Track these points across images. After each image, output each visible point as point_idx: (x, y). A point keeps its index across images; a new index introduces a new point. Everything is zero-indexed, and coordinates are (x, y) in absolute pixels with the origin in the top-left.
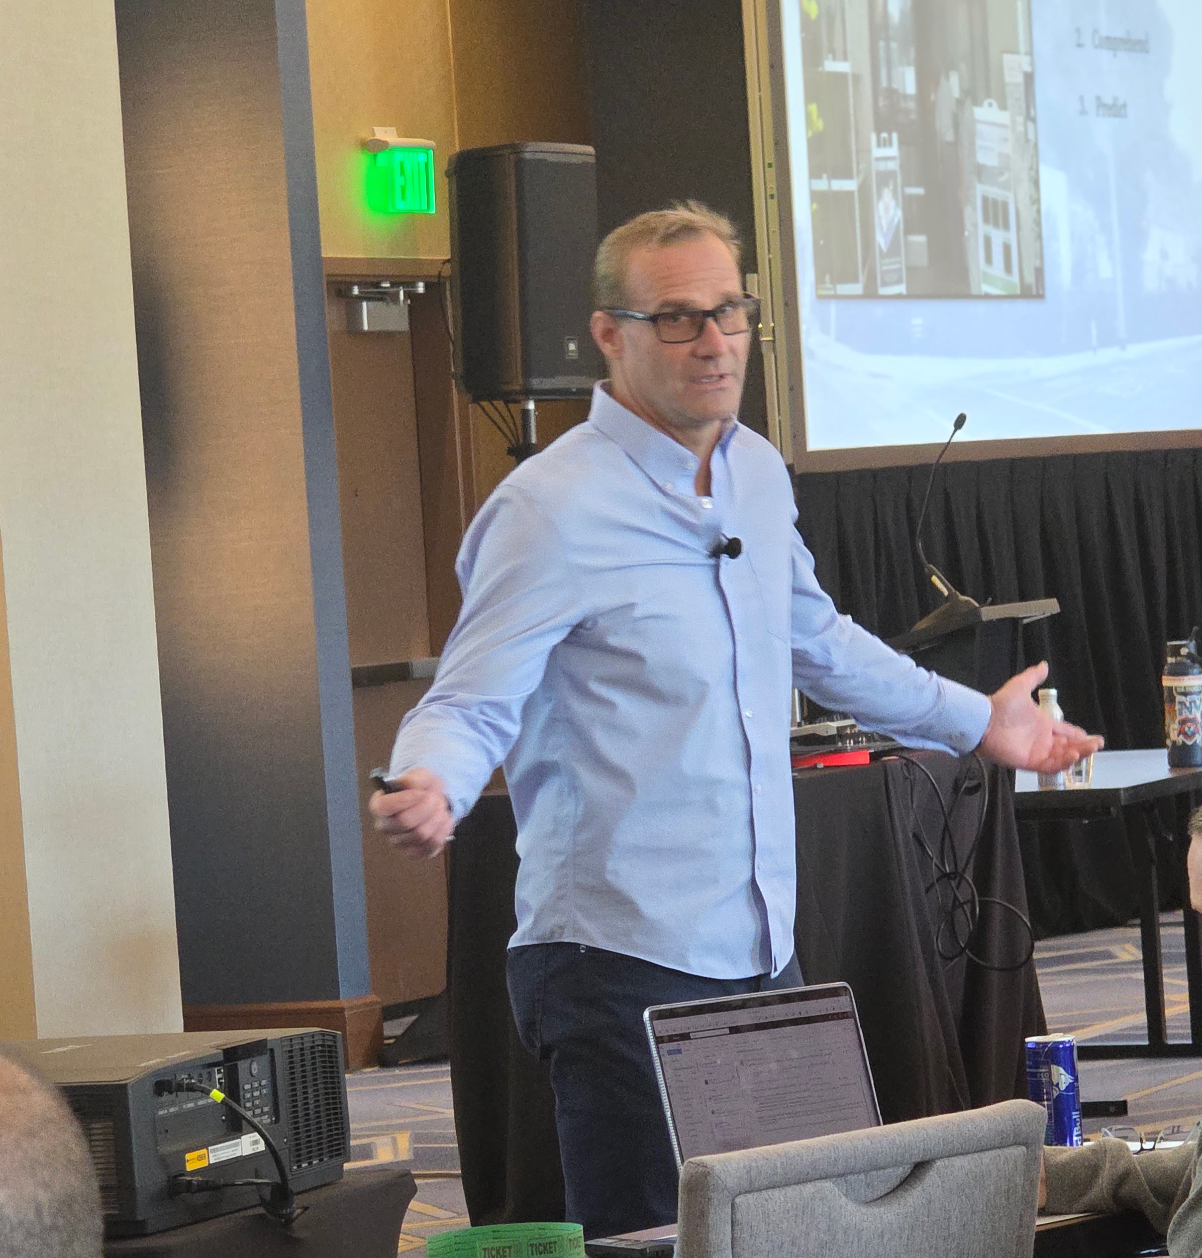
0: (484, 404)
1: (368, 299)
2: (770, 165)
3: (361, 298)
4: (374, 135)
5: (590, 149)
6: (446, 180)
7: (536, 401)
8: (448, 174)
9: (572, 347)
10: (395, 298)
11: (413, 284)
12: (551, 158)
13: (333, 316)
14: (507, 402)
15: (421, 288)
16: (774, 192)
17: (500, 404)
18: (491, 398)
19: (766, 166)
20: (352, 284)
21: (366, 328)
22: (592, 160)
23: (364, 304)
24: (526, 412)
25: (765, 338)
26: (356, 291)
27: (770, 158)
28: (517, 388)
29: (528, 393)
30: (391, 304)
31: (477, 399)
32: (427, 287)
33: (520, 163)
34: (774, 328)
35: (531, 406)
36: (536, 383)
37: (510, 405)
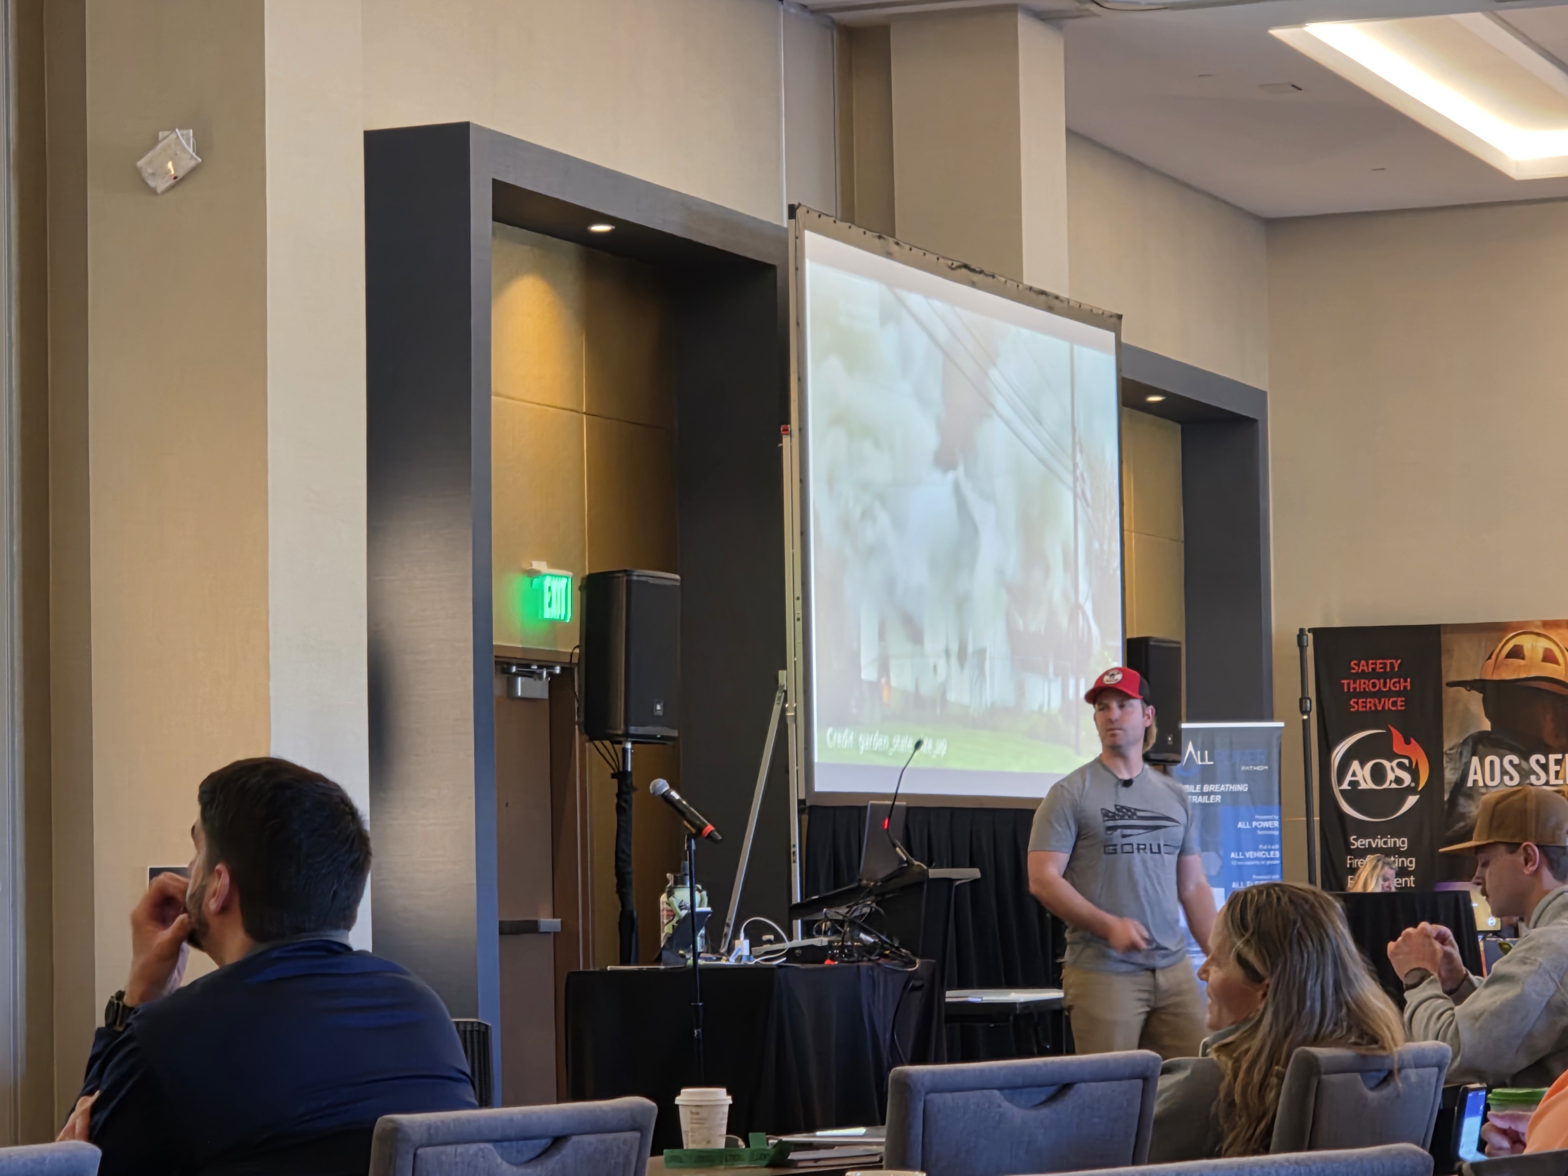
0: (597, 743)
1: (523, 676)
2: (798, 598)
3: (517, 674)
4: (531, 565)
5: (678, 577)
6: (579, 593)
7: (633, 743)
8: (580, 588)
9: (659, 707)
10: (540, 676)
11: (553, 667)
12: (651, 581)
13: (498, 686)
14: (613, 743)
15: (558, 670)
16: (800, 616)
17: (607, 743)
18: (601, 739)
19: (795, 598)
20: (512, 665)
21: (520, 694)
22: (678, 584)
23: (520, 679)
24: (625, 751)
25: (790, 714)
26: (514, 669)
27: (798, 593)
28: (620, 732)
29: (627, 736)
30: (537, 680)
31: (591, 740)
32: (562, 669)
33: (629, 582)
34: (796, 708)
35: (629, 746)
36: (633, 730)
37: (615, 746)
